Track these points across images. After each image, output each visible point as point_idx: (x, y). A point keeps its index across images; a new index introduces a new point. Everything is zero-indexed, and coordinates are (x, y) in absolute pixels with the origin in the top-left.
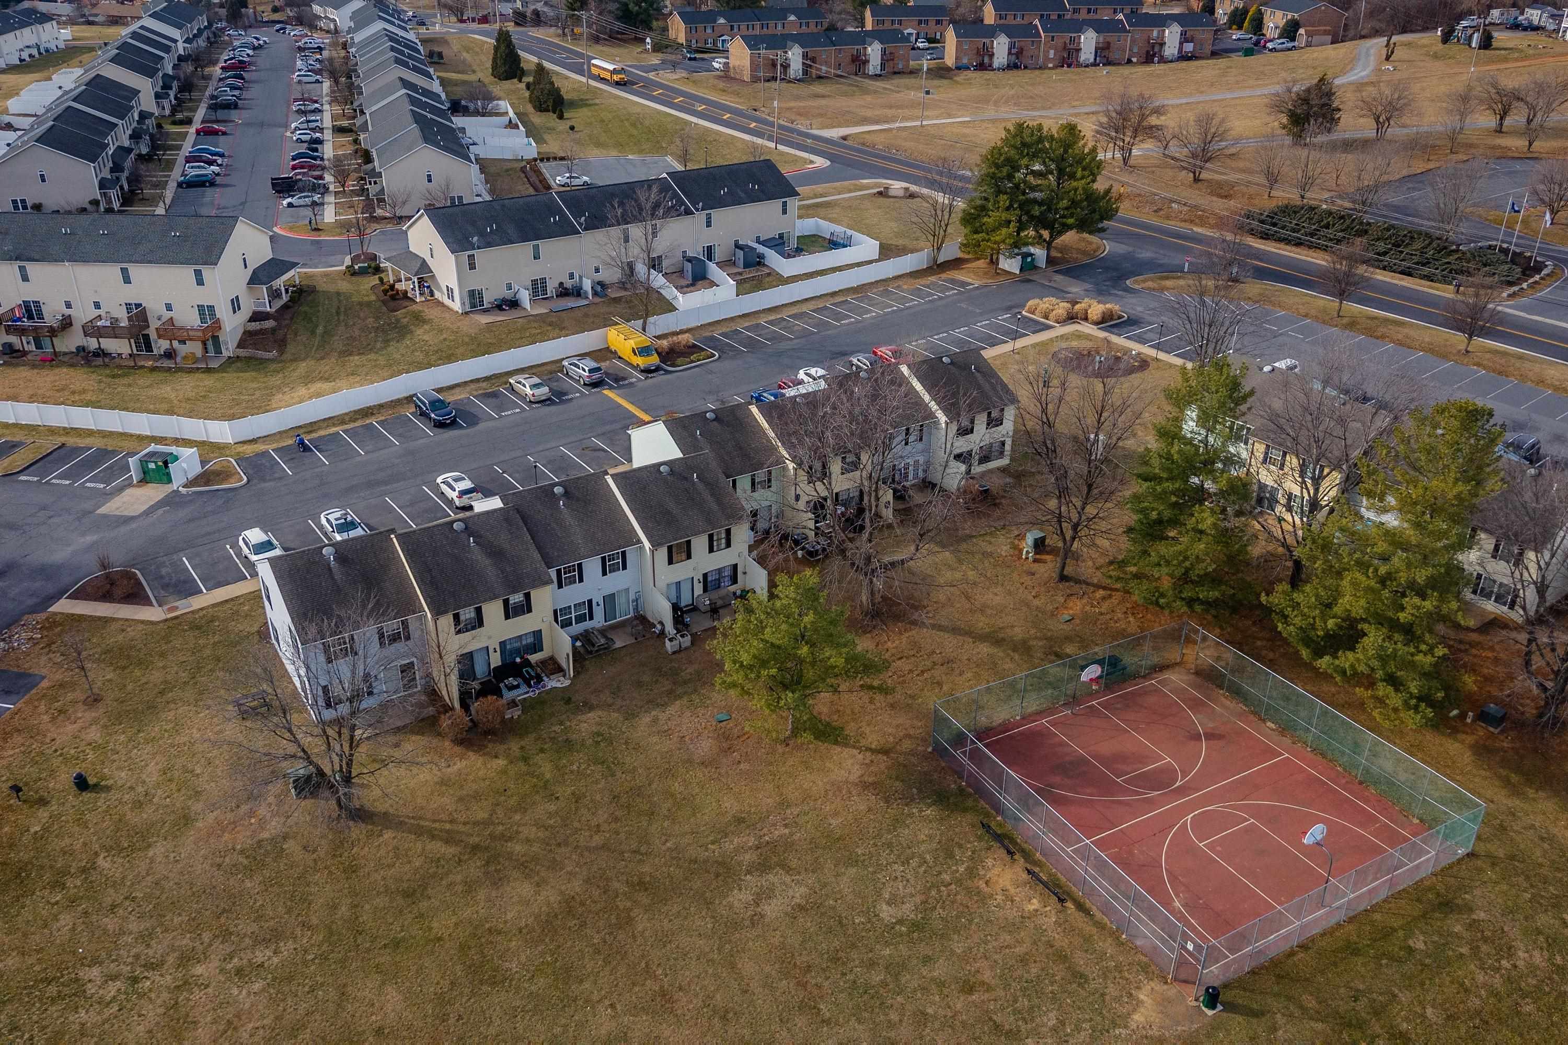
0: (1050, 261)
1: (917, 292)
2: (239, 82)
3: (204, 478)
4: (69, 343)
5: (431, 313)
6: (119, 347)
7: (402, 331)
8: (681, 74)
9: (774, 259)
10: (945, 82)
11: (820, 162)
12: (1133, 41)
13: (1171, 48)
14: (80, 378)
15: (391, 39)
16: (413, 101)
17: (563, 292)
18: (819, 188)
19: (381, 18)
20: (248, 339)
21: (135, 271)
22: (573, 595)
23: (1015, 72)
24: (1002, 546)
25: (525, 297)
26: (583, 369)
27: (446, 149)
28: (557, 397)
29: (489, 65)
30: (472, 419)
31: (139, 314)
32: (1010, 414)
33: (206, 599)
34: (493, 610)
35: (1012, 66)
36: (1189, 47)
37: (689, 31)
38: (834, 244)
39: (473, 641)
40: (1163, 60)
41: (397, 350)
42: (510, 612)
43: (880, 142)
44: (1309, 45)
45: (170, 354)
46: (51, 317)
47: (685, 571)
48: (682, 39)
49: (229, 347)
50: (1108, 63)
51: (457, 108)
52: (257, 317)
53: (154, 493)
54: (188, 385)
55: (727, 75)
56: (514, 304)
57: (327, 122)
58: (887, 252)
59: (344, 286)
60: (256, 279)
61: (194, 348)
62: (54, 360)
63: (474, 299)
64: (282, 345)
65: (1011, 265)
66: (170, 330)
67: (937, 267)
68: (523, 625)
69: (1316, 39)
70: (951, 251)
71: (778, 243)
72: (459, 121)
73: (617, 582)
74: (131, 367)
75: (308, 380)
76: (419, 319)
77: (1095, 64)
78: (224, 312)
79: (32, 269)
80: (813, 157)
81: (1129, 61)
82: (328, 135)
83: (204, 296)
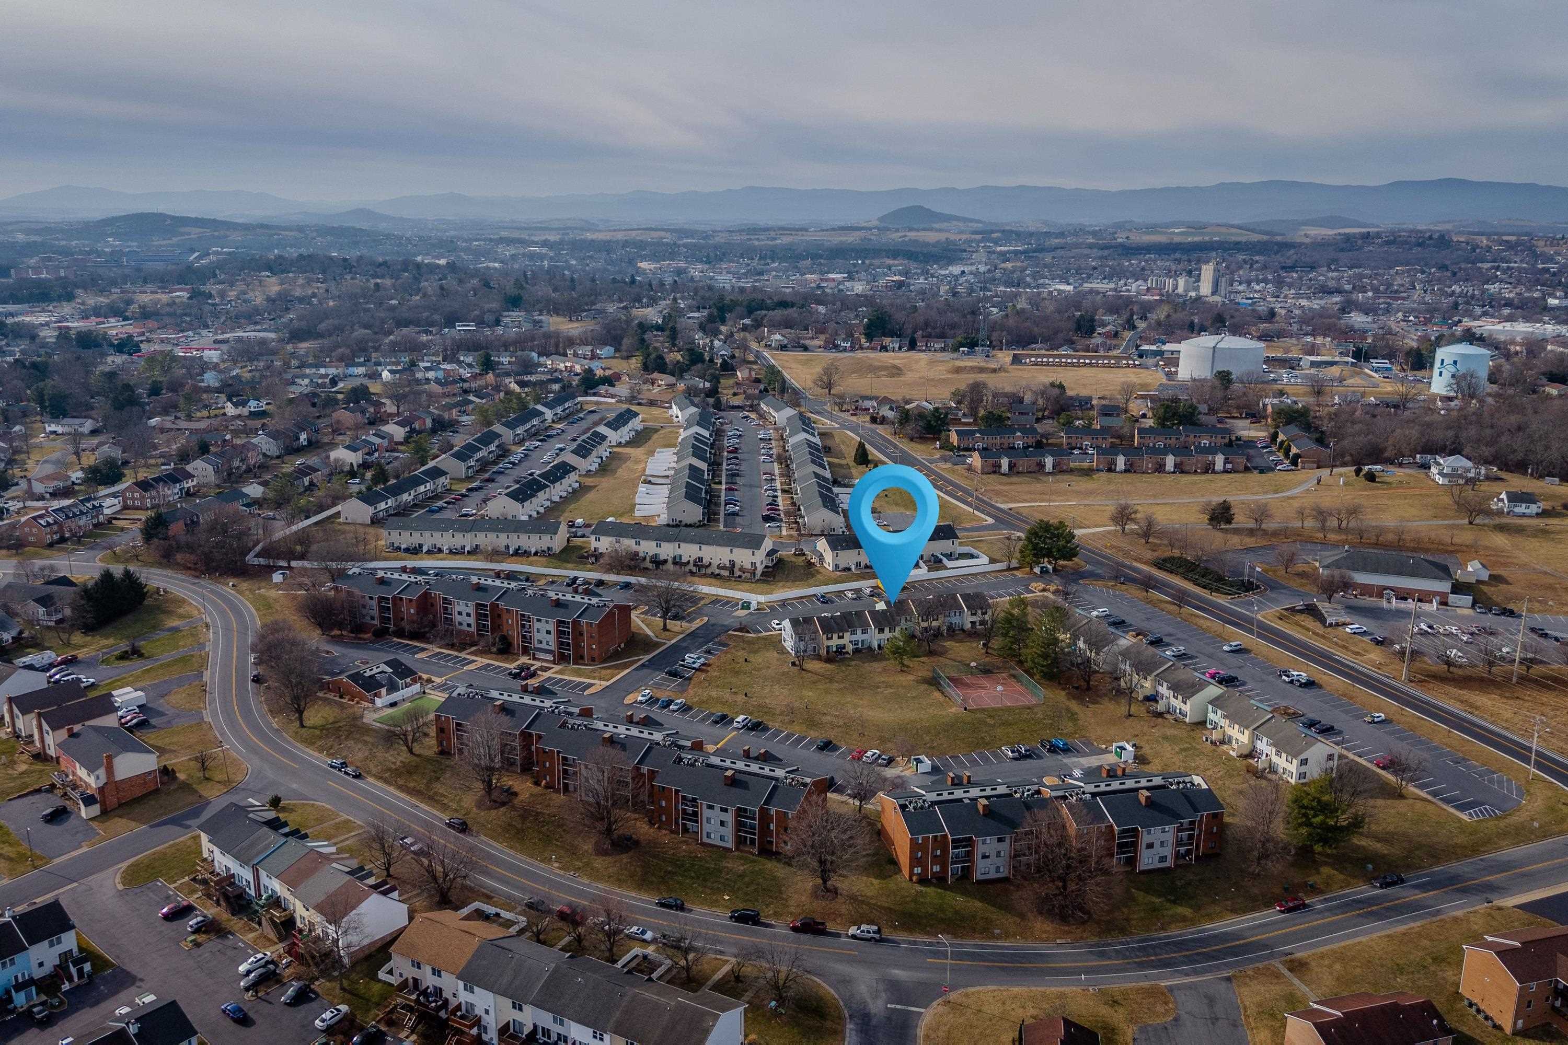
0: (1055, 569)
1: (996, 577)
2: (737, 461)
3: (758, 609)
4: (709, 571)
5: (821, 570)
6: (723, 573)
7: (813, 576)
8: (948, 465)
9: (945, 560)
10: (1086, 478)
11: (990, 521)
12: (1197, 461)
13: (1219, 465)
14: (713, 581)
15: (810, 446)
16: (819, 485)
17: (867, 567)
18: (982, 533)
19: (804, 430)
20: (763, 574)
21: (735, 550)
22: (854, 638)
23: (1128, 475)
24: (975, 645)
25: (853, 567)
26: (868, 591)
27: (831, 510)
28: (859, 598)
29: (853, 454)
30: (832, 602)
31: (732, 563)
32: (990, 612)
33: (764, 634)
34: (835, 636)
35: (1126, 471)
36: (1229, 466)
37: (959, 440)
38: (972, 556)
39: (830, 643)
40: (1214, 472)
41: (811, 581)
42: (839, 637)
43: (1025, 512)
44: (1303, 468)
45: (740, 577)
46: (705, 562)
47: (882, 636)
48: (955, 444)
49: (758, 577)
50: (1182, 472)
51: (836, 482)
52: (766, 567)
53: (745, 612)
54: (747, 586)
55: (970, 469)
56: (849, 569)
57: (778, 487)
58: (992, 561)
59: (793, 559)
60: (768, 555)
61: (748, 575)
62: (705, 575)
63: (837, 567)
64: (774, 577)
65: (1037, 570)
66: (742, 569)
67: (1009, 569)
68: (841, 642)
69: (1307, 465)
70: (1014, 563)
71: (950, 556)
72: (836, 490)
73: (865, 637)
74: (727, 579)
75: (783, 587)
76: (818, 572)
77: (1174, 472)
78: (758, 565)
79: (703, 547)
80: (987, 518)
81: (1196, 471)
82: (779, 493)
83: (754, 559)
